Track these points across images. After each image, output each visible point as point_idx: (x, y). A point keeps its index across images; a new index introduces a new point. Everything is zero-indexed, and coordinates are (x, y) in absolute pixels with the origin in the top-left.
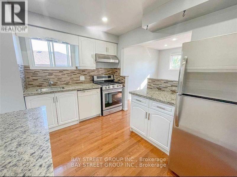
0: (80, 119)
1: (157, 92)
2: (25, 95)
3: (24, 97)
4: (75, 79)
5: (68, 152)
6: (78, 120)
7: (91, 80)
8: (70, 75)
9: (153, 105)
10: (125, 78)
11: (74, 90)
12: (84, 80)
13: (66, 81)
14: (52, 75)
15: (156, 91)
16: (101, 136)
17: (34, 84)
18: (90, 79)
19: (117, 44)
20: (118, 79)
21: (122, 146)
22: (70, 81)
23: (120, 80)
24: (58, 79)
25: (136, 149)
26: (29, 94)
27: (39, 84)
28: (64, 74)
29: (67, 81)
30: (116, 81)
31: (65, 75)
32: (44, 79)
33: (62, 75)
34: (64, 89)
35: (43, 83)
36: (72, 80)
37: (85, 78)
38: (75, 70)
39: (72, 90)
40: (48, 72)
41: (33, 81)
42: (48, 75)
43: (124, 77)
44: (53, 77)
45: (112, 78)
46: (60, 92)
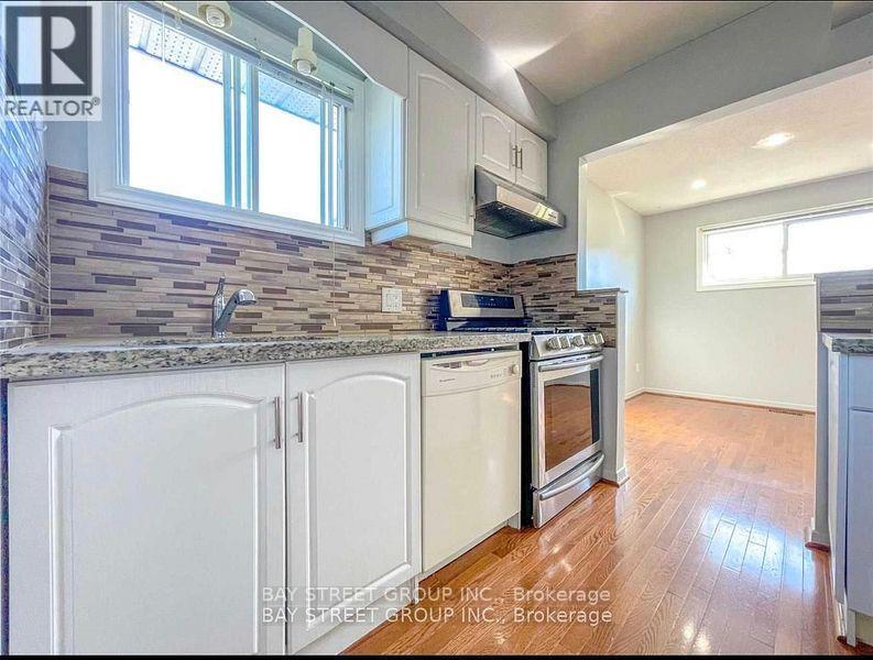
4: (358, 302)
7: (430, 314)
8: (335, 273)
10: (610, 301)
12: (400, 309)
13: (309, 312)
14: (233, 262)
18: (423, 307)
19: (548, 142)
22: (330, 311)
23: (571, 316)
24: (266, 290)
27: (139, 313)
28: (305, 262)
29: (318, 312)
31: (307, 270)
32: (177, 285)
33: (289, 268)
35: (166, 308)
36: (343, 306)
37: (403, 299)
38: (360, 251)
41: (95, 286)
42: (210, 260)
44: (236, 272)
45: (519, 310)
46: (332, 353)
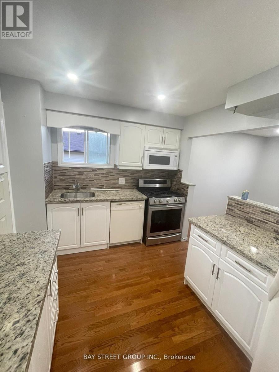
0: (110, 243)
1: (242, 229)
2: (47, 203)
3: (46, 204)
4: (112, 181)
5: (85, 293)
6: (107, 244)
7: (134, 184)
8: (106, 175)
9: (228, 255)
10: (188, 188)
11: (107, 201)
12: (124, 183)
13: (99, 184)
14: (82, 175)
15: (241, 225)
16: (134, 280)
17: (61, 185)
18: (132, 183)
19: (182, 130)
20: (177, 187)
21: (163, 308)
22: (104, 184)
23: (179, 190)
24: (89, 180)
25: (187, 324)
26: (51, 201)
27: (66, 186)
28: (99, 173)
29: (101, 185)
30: (173, 189)
31: (99, 175)
32: (72, 180)
33: (95, 175)
34: (94, 198)
35: (70, 184)
36: (108, 183)
37: (125, 181)
38: (113, 169)
39: (104, 201)
40: (78, 170)
41: (60, 181)
42: (78, 175)
43: (187, 186)
44: (83, 177)
45: (168, 184)
46: (88, 201)
